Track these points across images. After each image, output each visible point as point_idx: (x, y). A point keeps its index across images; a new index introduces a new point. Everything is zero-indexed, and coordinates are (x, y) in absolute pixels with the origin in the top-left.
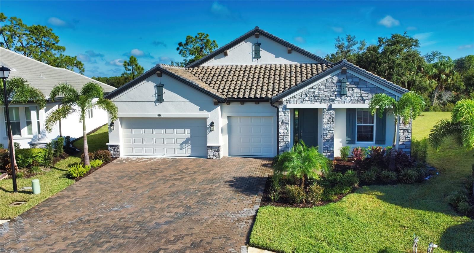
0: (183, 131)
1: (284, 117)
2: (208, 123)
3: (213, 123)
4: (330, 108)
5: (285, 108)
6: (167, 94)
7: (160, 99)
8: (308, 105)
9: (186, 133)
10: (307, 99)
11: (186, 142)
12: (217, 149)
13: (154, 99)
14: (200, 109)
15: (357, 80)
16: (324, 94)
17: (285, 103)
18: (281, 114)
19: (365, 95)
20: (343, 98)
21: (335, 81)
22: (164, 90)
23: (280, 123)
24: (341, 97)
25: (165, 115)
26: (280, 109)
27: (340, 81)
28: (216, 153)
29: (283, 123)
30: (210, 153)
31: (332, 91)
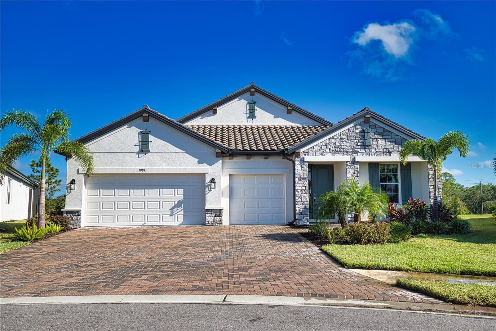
0: (171, 191)
1: (301, 172)
2: (208, 179)
3: (213, 179)
4: (354, 162)
5: (303, 161)
7: (144, 149)
8: (328, 158)
10: (328, 150)
12: (219, 212)
13: (137, 149)
14: (199, 163)
15: (381, 130)
16: (346, 145)
17: (302, 156)
18: (298, 168)
19: (390, 146)
20: (367, 150)
21: (358, 131)
22: (151, 138)
23: (297, 180)
24: (365, 149)
25: (151, 169)
27: (363, 131)
28: (218, 218)
29: (300, 178)
30: (209, 218)
31: (355, 142)
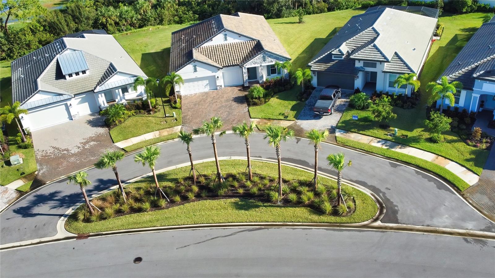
0: (205, 81)
1: (245, 71)
2: (216, 77)
3: (218, 77)
4: (261, 66)
5: (245, 68)
6: (198, 68)
7: (195, 70)
8: (253, 66)
9: (207, 82)
10: (253, 63)
11: (207, 85)
12: (221, 86)
13: (193, 71)
14: (212, 72)
15: (269, 55)
16: (258, 61)
17: (245, 66)
18: (244, 70)
19: (272, 60)
20: (265, 62)
21: (262, 56)
22: (197, 67)
23: (244, 73)
24: (264, 61)
25: (198, 76)
26: (243, 68)
27: (263, 56)
28: (221, 88)
29: (245, 73)
30: (218, 88)
31: (261, 59)
